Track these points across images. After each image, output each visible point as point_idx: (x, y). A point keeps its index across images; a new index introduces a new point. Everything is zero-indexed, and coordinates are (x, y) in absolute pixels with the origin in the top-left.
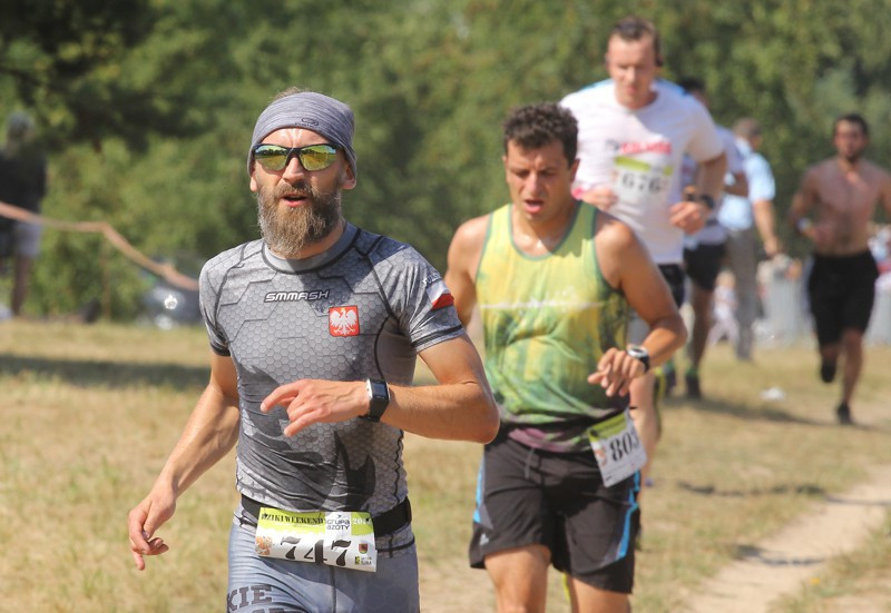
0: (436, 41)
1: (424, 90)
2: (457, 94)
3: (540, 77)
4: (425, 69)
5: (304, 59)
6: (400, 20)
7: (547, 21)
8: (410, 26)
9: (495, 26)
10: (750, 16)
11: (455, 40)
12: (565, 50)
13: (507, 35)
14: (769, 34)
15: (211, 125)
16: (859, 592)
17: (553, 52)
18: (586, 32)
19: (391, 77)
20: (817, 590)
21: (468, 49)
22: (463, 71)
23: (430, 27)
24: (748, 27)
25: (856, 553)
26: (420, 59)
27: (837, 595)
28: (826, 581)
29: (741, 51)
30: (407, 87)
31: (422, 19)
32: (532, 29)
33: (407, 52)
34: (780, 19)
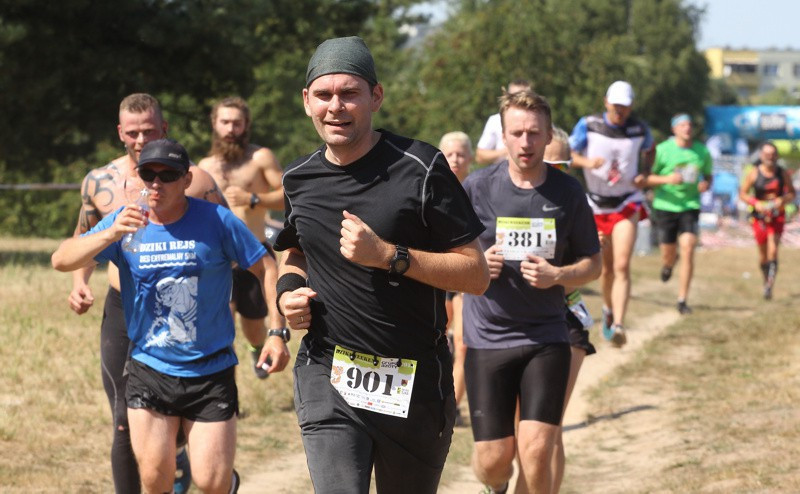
0: (409, 96)
1: (403, 121)
2: (420, 123)
3: (464, 114)
4: (403, 110)
6: (390, 85)
7: (467, 85)
8: (395, 87)
9: (440, 87)
10: (572, 82)
11: (419, 95)
12: (477, 100)
13: (447, 94)
14: (583, 91)
15: (286, 142)
16: (628, 384)
17: (470, 101)
19: (385, 114)
20: (607, 383)
21: (426, 99)
22: (422, 111)
23: (406, 87)
24: (571, 88)
25: (628, 364)
26: (401, 105)
27: (618, 385)
28: (612, 379)
29: (568, 101)
30: (393, 120)
31: (401, 83)
32: (460, 88)
33: (393, 100)
34: (589, 83)
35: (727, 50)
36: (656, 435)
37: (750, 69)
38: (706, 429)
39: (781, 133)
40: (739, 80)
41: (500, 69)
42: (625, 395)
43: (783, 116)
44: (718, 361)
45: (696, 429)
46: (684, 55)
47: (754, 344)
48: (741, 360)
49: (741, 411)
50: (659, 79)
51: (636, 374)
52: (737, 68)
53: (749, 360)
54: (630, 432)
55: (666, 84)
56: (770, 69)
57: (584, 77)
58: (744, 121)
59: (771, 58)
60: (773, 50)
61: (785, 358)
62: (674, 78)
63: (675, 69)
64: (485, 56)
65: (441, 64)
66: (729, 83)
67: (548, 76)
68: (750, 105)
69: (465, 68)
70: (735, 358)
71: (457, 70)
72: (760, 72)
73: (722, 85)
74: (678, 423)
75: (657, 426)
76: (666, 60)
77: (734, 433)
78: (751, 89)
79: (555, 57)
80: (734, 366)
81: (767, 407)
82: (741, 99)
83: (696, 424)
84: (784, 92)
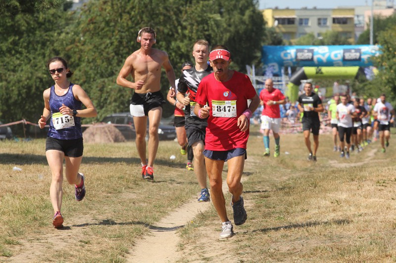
0: (73, 42)
1: (68, 57)
2: (80, 59)
3: (108, 53)
4: (69, 51)
5: (27, 48)
6: (59, 34)
8: (63, 36)
10: (177, 32)
11: (79, 41)
12: (116, 43)
13: (97, 40)
16: (206, 225)
17: (112, 44)
18: (122, 38)
20: (192, 225)
21: (84, 44)
22: (81, 51)
23: (71, 36)
24: (176, 35)
25: (206, 212)
27: (200, 226)
28: (195, 222)
29: (173, 45)
33: (62, 44)
34: (187, 32)
35: (276, 9)
36: (223, 257)
37: (291, 21)
38: (254, 253)
39: (310, 62)
40: (283, 29)
41: (130, 23)
42: (204, 232)
43: (312, 51)
44: (263, 209)
45: (248, 253)
46: (248, 13)
47: (286, 198)
48: (278, 209)
49: (276, 241)
50: (232, 29)
51: (211, 219)
52: (282, 21)
53: (282, 208)
54: (206, 256)
55: (237, 32)
56: (303, 21)
57: (184, 28)
58: (286, 55)
59: (304, 14)
60: (306, 9)
61: (305, 207)
62: (242, 28)
63: (243, 22)
64: (121, 15)
65: (92, 21)
66: (277, 30)
67: (161, 28)
68: (290, 44)
69: (108, 23)
70: (274, 207)
71: (103, 25)
72: (297, 22)
73: (272, 32)
74: (237, 249)
75: (223, 252)
76: (236, 16)
77: (271, 256)
78: (291, 34)
79: (165, 15)
80: (273, 213)
81: (293, 238)
82: (285, 41)
83: (248, 250)
84: (312, 36)
